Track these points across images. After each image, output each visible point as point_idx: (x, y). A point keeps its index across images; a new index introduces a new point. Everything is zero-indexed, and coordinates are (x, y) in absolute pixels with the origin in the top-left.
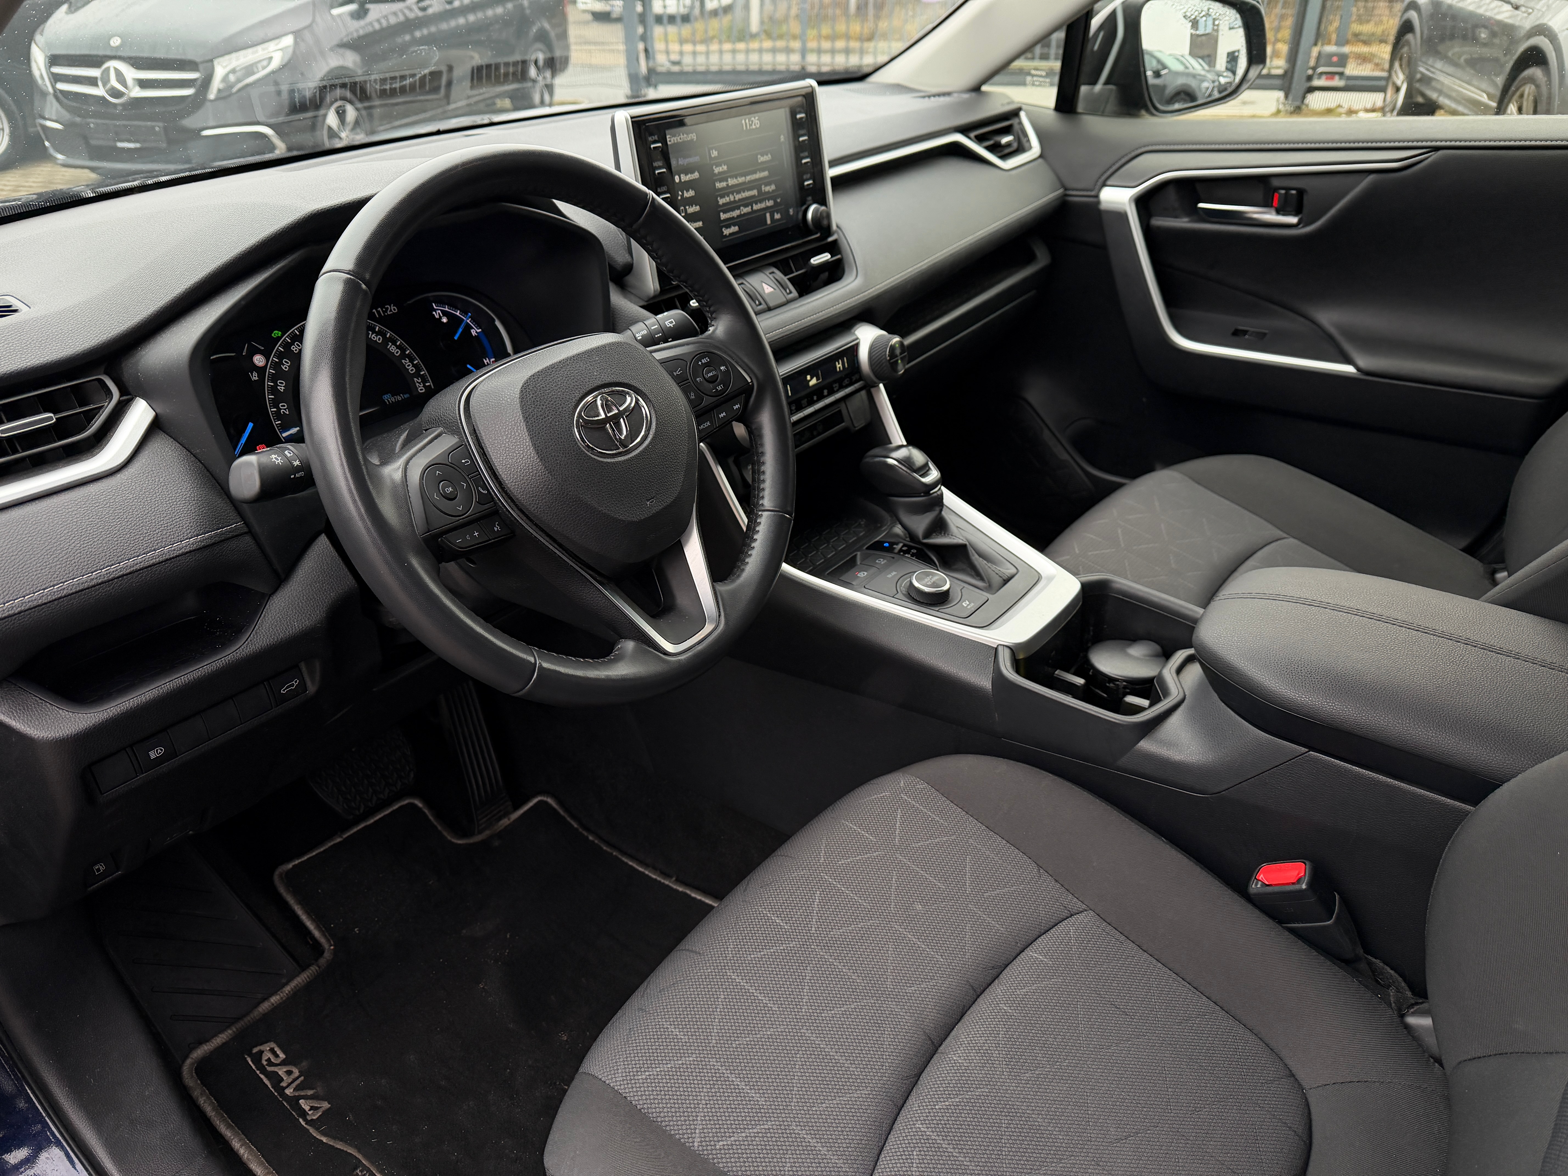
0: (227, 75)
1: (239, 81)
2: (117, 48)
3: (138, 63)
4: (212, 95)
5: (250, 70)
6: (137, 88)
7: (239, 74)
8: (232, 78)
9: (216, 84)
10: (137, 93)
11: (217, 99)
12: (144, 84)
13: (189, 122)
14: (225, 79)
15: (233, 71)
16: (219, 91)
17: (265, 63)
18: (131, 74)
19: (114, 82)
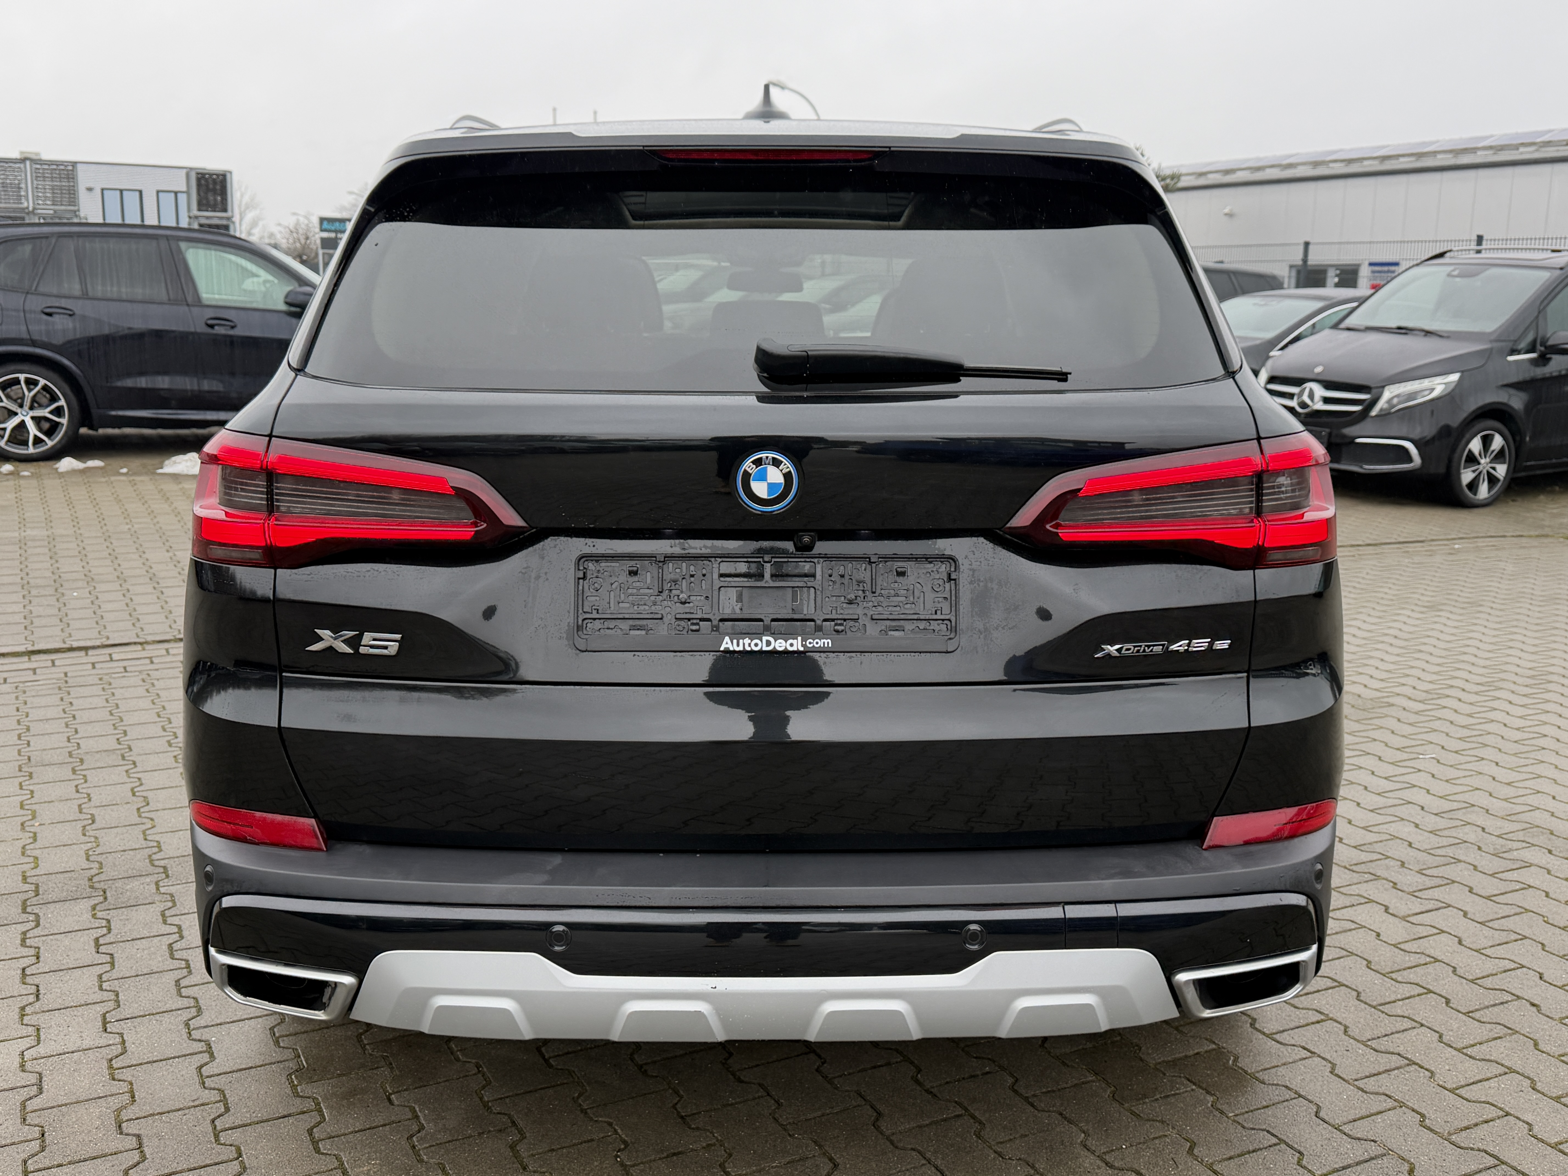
0: (1392, 398)
1: (1399, 403)
2: (1319, 374)
3: (1329, 385)
4: (1374, 413)
5: (1412, 396)
6: (1321, 403)
7: (1401, 399)
8: (1395, 401)
9: (1381, 404)
10: (1320, 406)
11: (1376, 416)
12: (1327, 400)
13: (1349, 431)
14: (1389, 401)
15: (1397, 396)
16: (1381, 410)
17: (1427, 393)
18: (1320, 391)
19: (1306, 398)
